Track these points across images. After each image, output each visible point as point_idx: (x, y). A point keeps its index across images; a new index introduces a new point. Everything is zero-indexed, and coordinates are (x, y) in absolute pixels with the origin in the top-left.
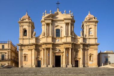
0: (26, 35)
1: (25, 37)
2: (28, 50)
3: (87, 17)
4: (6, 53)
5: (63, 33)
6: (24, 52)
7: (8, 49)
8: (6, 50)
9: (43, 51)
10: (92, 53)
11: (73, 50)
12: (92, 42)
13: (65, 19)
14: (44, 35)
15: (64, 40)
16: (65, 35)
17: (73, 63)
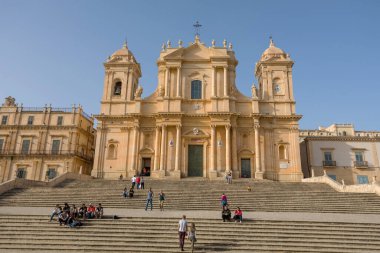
0: (119, 94)
1: (115, 99)
2: (119, 130)
3: (266, 52)
4: (64, 137)
5: (209, 91)
6: (110, 136)
7: (72, 127)
8: (67, 128)
9: (157, 132)
10: (285, 141)
11: (234, 133)
12: (284, 111)
13: (214, 59)
14: (163, 95)
15: (210, 108)
16: (213, 94)
17: (235, 167)
